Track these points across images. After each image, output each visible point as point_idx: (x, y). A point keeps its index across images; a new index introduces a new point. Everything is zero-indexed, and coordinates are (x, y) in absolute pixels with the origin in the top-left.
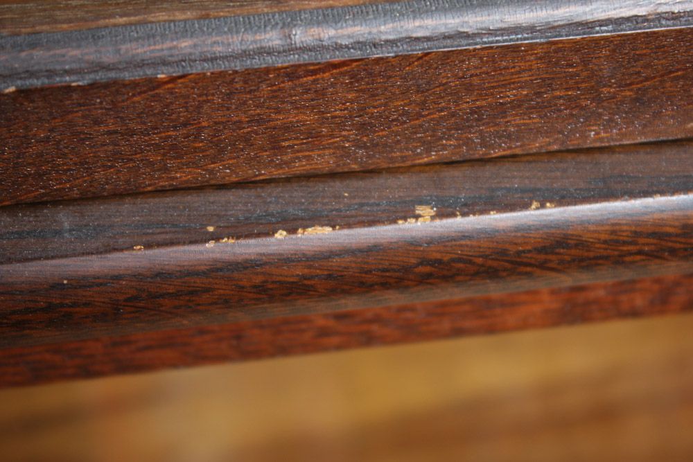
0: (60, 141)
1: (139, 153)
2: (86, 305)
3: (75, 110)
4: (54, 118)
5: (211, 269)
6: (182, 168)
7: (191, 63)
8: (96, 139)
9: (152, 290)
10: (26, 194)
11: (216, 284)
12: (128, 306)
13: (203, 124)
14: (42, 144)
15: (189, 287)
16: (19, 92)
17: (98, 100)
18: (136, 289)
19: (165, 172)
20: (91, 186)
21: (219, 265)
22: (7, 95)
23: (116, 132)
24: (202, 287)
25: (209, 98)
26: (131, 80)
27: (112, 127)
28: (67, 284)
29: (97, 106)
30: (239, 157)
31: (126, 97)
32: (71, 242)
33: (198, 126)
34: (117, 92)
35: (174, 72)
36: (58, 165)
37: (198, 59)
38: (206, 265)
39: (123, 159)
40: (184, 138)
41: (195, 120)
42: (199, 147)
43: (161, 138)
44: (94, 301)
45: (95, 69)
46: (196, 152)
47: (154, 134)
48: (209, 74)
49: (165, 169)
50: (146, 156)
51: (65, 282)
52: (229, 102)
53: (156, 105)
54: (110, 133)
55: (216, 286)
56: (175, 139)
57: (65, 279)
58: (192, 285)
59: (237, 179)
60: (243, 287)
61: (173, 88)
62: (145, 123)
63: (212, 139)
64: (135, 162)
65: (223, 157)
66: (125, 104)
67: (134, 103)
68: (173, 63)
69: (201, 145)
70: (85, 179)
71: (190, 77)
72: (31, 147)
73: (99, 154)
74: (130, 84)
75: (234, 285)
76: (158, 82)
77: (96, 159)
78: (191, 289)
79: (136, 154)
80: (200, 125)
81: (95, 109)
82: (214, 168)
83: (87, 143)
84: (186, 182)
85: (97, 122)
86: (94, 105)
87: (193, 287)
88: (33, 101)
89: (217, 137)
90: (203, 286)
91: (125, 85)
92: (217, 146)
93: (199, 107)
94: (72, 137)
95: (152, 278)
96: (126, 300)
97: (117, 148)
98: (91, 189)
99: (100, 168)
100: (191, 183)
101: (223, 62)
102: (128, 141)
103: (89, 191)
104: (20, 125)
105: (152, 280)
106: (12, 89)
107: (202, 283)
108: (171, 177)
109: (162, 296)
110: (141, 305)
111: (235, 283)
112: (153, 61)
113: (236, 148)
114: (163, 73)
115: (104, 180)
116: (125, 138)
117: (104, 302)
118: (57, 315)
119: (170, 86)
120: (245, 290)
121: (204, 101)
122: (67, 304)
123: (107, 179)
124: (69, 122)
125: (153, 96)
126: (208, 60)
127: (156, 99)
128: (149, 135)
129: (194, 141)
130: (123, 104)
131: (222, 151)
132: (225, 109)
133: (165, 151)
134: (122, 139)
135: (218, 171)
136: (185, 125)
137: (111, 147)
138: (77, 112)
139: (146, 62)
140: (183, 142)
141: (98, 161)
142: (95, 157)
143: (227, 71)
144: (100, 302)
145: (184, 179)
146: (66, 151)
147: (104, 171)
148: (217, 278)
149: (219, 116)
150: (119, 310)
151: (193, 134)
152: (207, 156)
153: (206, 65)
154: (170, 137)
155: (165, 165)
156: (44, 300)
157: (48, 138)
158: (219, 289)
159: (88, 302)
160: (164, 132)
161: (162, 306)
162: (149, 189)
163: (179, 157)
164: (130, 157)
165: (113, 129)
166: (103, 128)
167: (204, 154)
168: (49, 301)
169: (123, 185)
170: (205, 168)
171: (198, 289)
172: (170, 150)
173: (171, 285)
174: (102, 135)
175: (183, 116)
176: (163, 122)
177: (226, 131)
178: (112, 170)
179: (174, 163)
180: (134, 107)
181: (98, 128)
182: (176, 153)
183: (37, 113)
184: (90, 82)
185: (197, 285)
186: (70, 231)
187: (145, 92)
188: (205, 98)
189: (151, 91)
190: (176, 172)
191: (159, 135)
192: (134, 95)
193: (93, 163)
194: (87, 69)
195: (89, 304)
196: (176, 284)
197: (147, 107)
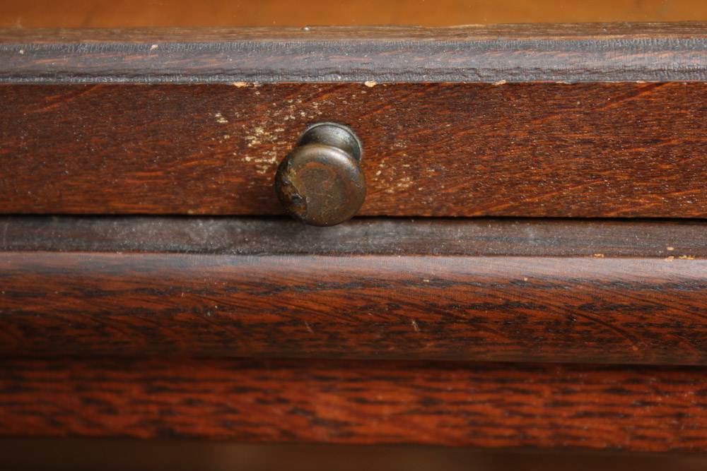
0: (537, 145)
1: (608, 170)
2: (542, 307)
3: (556, 111)
4: (535, 119)
5: (668, 283)
6: (646, 193)
7: (670, 74)
8: (571, 148)
9: (607, 300)
10: (497, 205)
11: (671, 301)
12: (582, 315)
13: (674, 142)
14: (520, 147)
15: (644, 301)
16: (509, 85)
17: (578, 103)
18: (592, 296)
19: (630, 196)
20: (558, 204)
21: (676, 281)
22: (498, 87)
23: (590, 142)
24: (657, 304)
25: (683, 111)
26: (611, 83)
27: (587, 136)
28: (527, 282)
29: (577, 109)
30: (703, 187)
31: (604, 101)
32: (535, 246)
33: (667, 144)
34: (597, 96)
35: (651, 80)
36: (531, 174)
37: (676, 70)
38: (663, 279)
39: (592, 175)
40: (653, 157)
41: (665, 136)
42: (666, 170)
43: (631, 154)
44: (550, 305)
45: (580, 71)
46: (663, 175)
47: (625, 148)
48: (685, 84)
49: (630, 192)
50: (614, 174)
51: (526, 279)
52: (701, 119)
53: (630, 114)
54: (584, 142)
55: (671, 304)
56: (644, 157)
57: (526, 276)
58: (647, 299)
59: (698, 214)
60: (697, 309)
61: (650, 97)
62: (617, 134)
63: (679, 161)
64: (603, 180)
65: (688, 185)
66: (603, 109)
67: (611, 109)
68: (653, 71)
69: (668, 167)
70: (554, 194)
71: (667, 85)
72: (509, 150)
73: (571, 166)
74: (610, 88)
75: (689, 305)
76: (636, 87)
77: (567, 171)
78: (645, 303)
79: (605, 171)
80: (670, 143)
81: (574, 112)
82: (678, 197)
83: (561, 152)
84: (648, 210)
85: (574, 128)
86: (574, 107)
87: (648, 301)
88: (519, 97)
89: (685, 159)
90: (658, 302)
91: (605, 88)
92: (684, 170)
93: (671, 122)
94: (548, 143)
95: (608, 285)
96: (581, 308)
97: (588, 160)
98: (557, 207)
99: (569, 183)
100: (653, 213)
101: (700, 75)
102: (600, 153)
103: (555, 209)
104: (503, 123)
105: (608, 289)
106: (503, 82)
107: (657, 299)
108: (634, 203)
109: (616, 307)
110: (595, 316)
111: (690, 302)
112: (634, 68)
113: (702, 176)
114: (642, 80)
115: (571, 197)
116: (597, 150)
117: (559, 307)
118: (513, 315)
119: (646, 93)
120: (699, 313)
121: (677, 114)
122: (524, 305)
123: (574, 197)
124: (549, 125)
125: (630, 103)
126: (686, 71)
127: (632, 107)
128: (620, 148)
129: (661, 162)
130: (600, 109)
131: (687, 177)
132: (695, 126)
133: (633, 170)
134: (594, 151)
135: (680, 201)
136: (655, 141)
137: (583, 160)
138: (557, 114)
139: (626, 69)
140: (651, 161)
141: (568, 174)
142: (566, 169)
143: (703, 83)
144: (556, 307)
145: (647, 206)
146: (541, 158)
147: (572, 187)
148: (672, 295)
149: (689, 135)
150: (572, 319)
151: (662, 153)
152: (673, 181)
153: (683, 76)
154: (639, 154)
155: (631, 187)
156: (503, 297)
157: (527, 140)
158: (673, 308)
159: (544, 305)
160: (635, 147)
161: (615, 320)
162: (612, 214)
163: (645, 179)
164: (599, 173)
165: (587, 138)
166: (578, 136)
167: (670, 178)
168: (508, 298)
169: (588, 206)
170: (668, 195)
171: (653, 304)
172: (638, 169)
173: (626, 296)
174: (577, 143)
175: (655, 131)
176: (636, 136)
177: (694, 154)
178: (580, 187)
179: (640, 186)
180: (610, 115)
181: (573, 135)
182: (644, 174)
183: (521, 111)
184: (574, 82)
185: (652, 300)
186: (535, 240)
187: (622, 98)
188: (678, 111)
189: (629, 97)
190: (640, 198)
191: (630, 151)
192: (612, 100)
193: (564, 176)
194: (573, 70)
195: (545, 307)
196: (631, 295)
197: (622, 116)
